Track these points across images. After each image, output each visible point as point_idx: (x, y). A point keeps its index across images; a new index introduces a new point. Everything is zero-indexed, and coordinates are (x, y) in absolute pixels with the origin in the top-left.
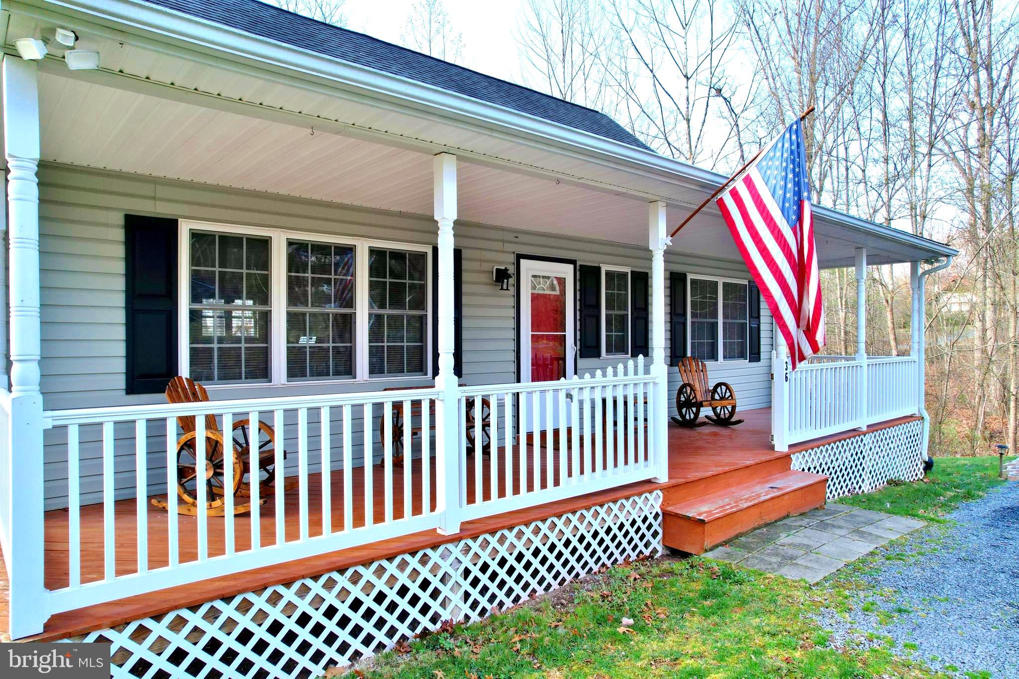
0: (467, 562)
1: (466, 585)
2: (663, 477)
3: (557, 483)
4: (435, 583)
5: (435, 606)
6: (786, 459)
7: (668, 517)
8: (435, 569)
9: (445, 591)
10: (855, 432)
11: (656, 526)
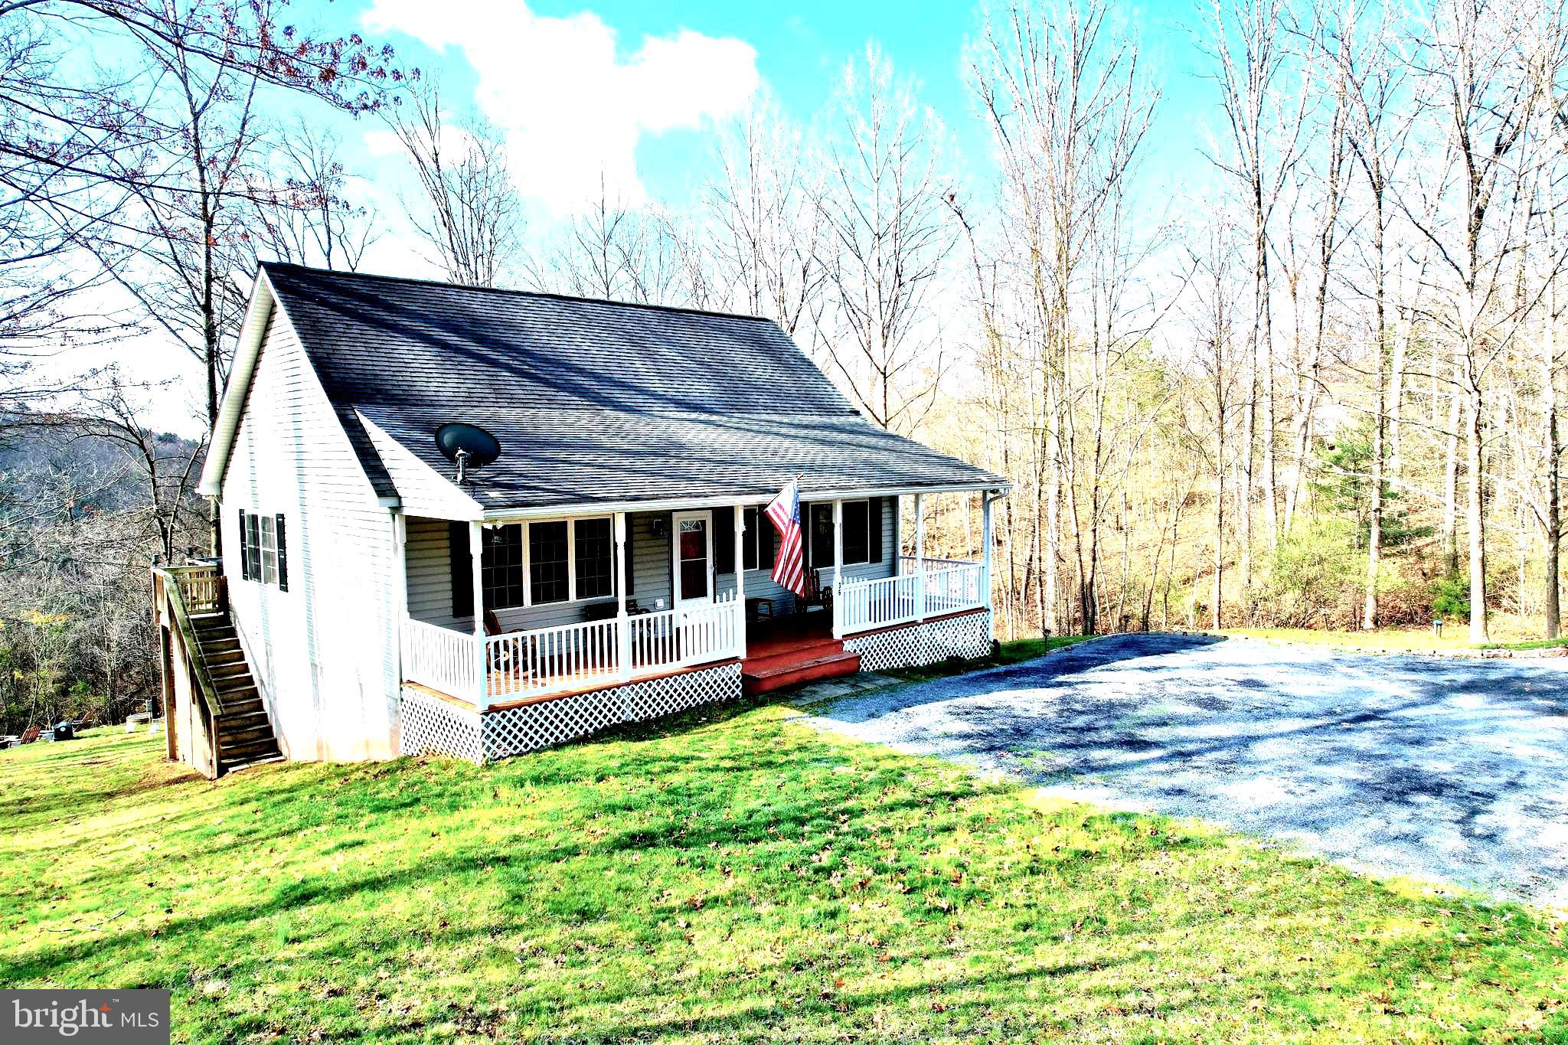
0: (633, 695)
1: (633, 705)
2: (743, 655)
3: (679, 659)
4: (619, 703)
5: (619, 713)
6: (841, 642)
7: (746, 679)
8: (618, 698)
9: (623, 707)
10: (914, 623)
11: (738, 682)
